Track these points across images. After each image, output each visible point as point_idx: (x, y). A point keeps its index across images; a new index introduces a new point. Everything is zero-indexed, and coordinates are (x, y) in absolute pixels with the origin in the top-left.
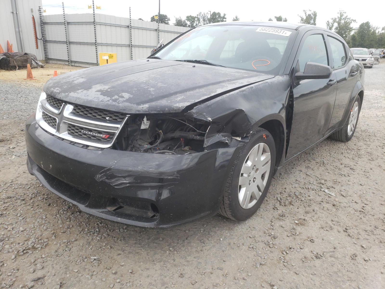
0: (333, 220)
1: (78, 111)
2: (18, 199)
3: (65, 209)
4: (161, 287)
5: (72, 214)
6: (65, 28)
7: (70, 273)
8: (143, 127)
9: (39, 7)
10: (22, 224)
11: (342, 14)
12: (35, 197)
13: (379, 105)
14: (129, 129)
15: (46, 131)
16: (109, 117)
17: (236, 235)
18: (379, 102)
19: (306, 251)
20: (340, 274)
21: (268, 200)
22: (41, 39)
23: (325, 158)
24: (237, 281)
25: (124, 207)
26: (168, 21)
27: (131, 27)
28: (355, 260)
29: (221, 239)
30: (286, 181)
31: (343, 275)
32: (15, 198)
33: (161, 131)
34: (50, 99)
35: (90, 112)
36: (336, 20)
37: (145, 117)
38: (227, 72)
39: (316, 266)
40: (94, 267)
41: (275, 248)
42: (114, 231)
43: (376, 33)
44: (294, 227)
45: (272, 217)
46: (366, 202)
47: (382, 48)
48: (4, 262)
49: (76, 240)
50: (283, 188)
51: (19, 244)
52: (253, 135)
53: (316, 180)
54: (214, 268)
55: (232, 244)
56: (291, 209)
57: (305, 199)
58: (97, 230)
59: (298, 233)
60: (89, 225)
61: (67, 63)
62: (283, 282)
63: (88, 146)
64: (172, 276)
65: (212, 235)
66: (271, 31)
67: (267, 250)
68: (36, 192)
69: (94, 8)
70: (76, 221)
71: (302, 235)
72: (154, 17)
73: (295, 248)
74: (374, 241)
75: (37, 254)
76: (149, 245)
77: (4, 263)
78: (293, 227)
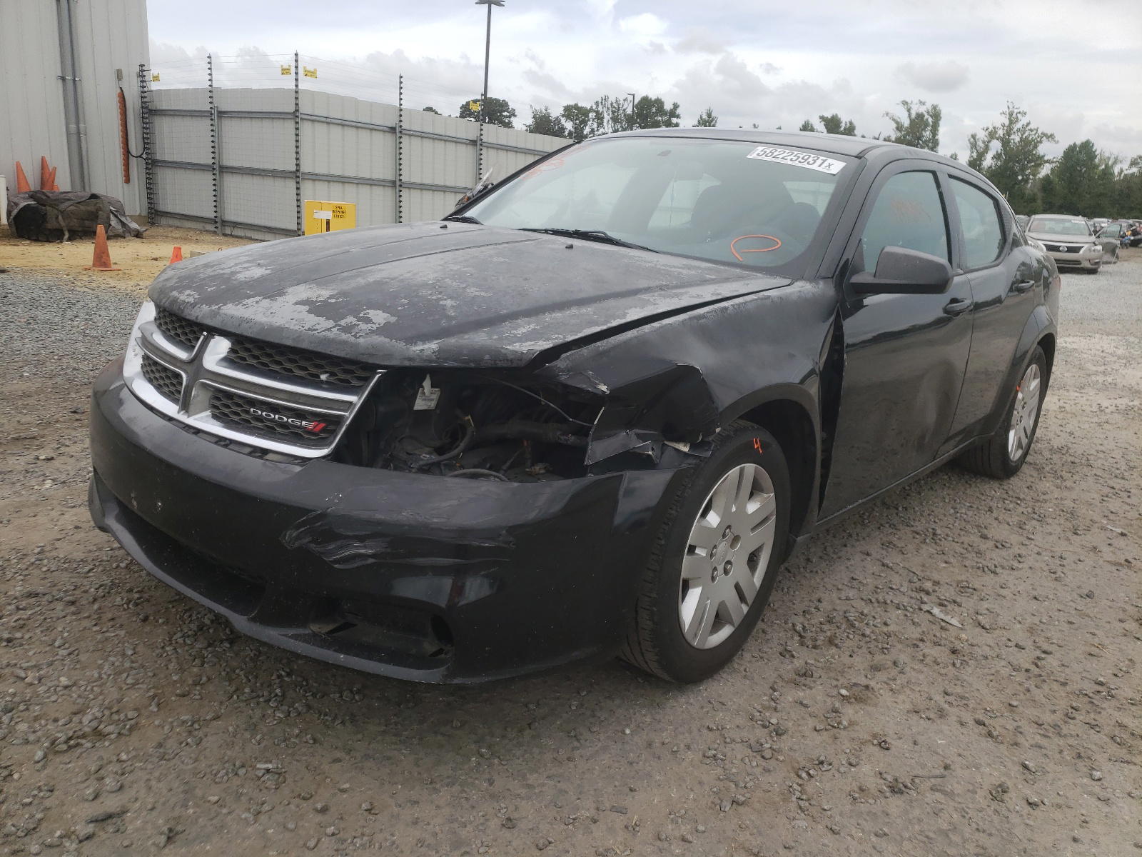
0: (949, 690)
1: (243, 354)
2: (57, 600)
3: (190, 633)
4: (450, 852)
5: (210, 645)
6: (212, 128)
7: (196, 805)
8: (420, 405)
9: (142, 66)
10: (66, 668)
11: (1014, 115)
12: (104, 596)
13: (1110, 380)
14: (382, 409)
15: (151, 409)
16: (327, 375)
17: (671, 723)
18: (1109, 369)
19: (866, 772)
20: (955, 838)
21: (769, 630)
22: (140, 156)
23: (940, 520)
24: (666, 845)
25: (355, 625)
26: (510, 117)
27: (401, 132)
28: (1002, 801)
29: (628, 731)
30: (823, 579)
31: (965, 841)
32: (49, 597)
33: (469, 417)
34: (168, 320)
35: (277, 358)
36: (996, 132)
37: (428, 376)
38: (658, 267)
39: (889, 812)
40: (265, 791)
41: (777, 759)
42: (326, 697)
43: (1112, 174)
44: (837, 706)
45: (775, 676)
46: (1046, 647)
47: (1129, 218)
48: (11, 768)
49: (217, 718)
50: (812, 599)
51: (56, 720)
52: (724, 439)
53: (910, 581)
54: (602, 807)
55: (657, 744)
56: (832, 657)
57: (872, 632)
58: (278, 691)
59: (845, 723)
60: (256, 677)
61: (211, 227)
62: (793, 851)
63: (265, 452)
64: (482, 824)
65: (602, 718)
66: (789, 158)
67: (754, 764)
68: (108, 582)
69: (297, 73)
70: (218, 666)
71: (857, 728)
72: (468, 103)
73: (836, 763)
74: (1060, 753)
75: (106, 750)
76: (421, 739)
77: (11, 771)
78: (834, 707)
